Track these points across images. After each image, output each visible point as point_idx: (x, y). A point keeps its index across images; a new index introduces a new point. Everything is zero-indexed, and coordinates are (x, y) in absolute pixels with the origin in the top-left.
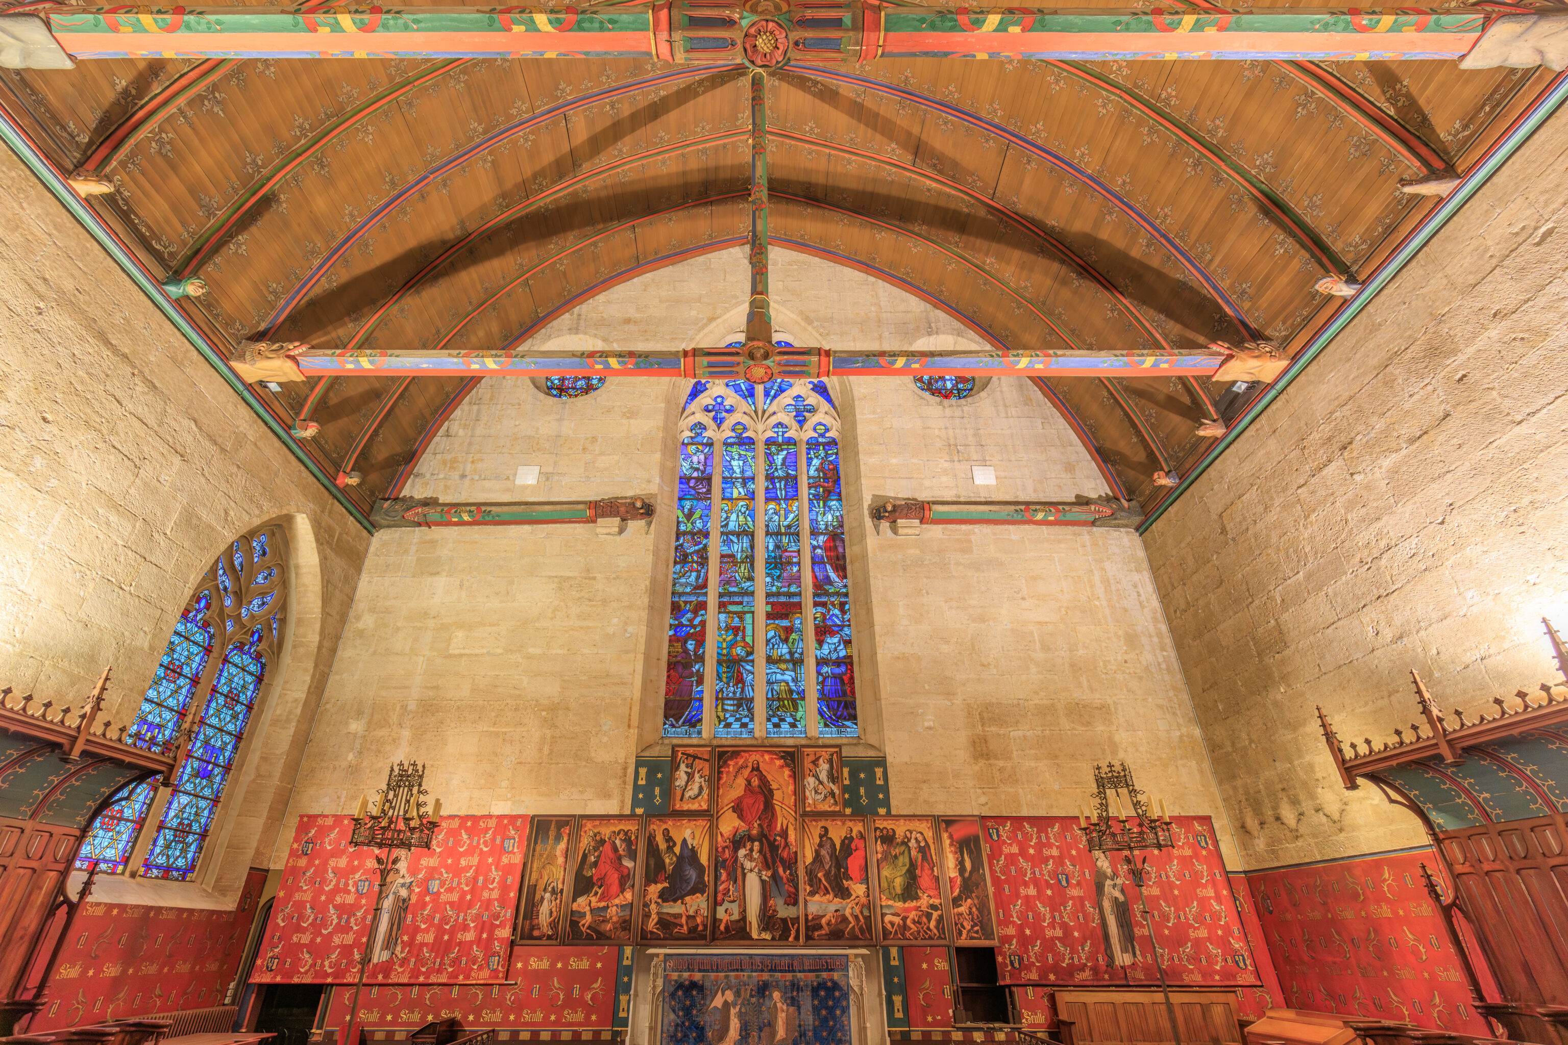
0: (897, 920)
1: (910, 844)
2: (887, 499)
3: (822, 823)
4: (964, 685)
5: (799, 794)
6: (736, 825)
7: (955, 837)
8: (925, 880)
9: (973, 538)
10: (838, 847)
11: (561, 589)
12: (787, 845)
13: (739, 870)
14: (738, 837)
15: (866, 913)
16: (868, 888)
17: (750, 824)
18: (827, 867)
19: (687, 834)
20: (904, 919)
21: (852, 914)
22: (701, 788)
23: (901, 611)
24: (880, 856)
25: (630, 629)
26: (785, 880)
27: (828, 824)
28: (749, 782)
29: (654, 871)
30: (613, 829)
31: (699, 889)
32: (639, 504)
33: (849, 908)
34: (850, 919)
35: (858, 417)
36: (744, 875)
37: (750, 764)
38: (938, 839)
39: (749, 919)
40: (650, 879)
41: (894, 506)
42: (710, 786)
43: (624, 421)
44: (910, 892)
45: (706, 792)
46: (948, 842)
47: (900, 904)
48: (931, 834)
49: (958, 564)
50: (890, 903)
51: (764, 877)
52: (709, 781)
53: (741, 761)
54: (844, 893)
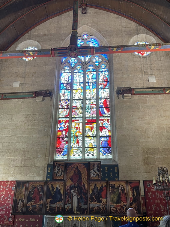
0: (114, 209)
1: (119, 189)
2: (121, 88)
3: (95, 183)
4: (142, 143)
5: (89, 175)
6: (71, 183)
7: (132, 186)
8: (123, 198)
9: (147, 99)
10: (99, 189)
11: (26, 118)
12: (85, 189)
13: (72, 195)
14: (71, 186)
15: (106, 207)
16: (107, 200)
17: (75, 183)
18: (96, 195)
19: (58, 186)
20: (116, 209)
21: (102, 207)
22: (61, 173)
23: (124, 122)
24: (110, 192)
25: (46, 129)
26: (84, 198)
27: (96, 183)
28: (75, 172)
29: (49, 196)
30: (37, 184)
31: (61, 200)
32: (48, 92)
33: (101, 206)
34: (102, 208)
35: (114, 62)
36: (73, 197)
37: (75, 167)
38: (127, 187)
39: (74, 208)
40: (47, 198)
41: (123, 90)
42: (64, 173)
43: (44, 67)
44: (118, 201)
45: (63, 174)
46: (130, 188)
47: (115, 205)
48: (125, 186)
49: (142, 107)
50: (113, 204)
51: (78, 197)
52: (64, 172)
53: (73, 166)
54: (100, 202)
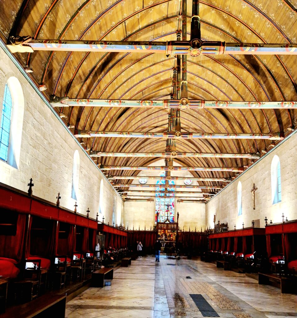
10: (170, 235)
11: (145, 209)
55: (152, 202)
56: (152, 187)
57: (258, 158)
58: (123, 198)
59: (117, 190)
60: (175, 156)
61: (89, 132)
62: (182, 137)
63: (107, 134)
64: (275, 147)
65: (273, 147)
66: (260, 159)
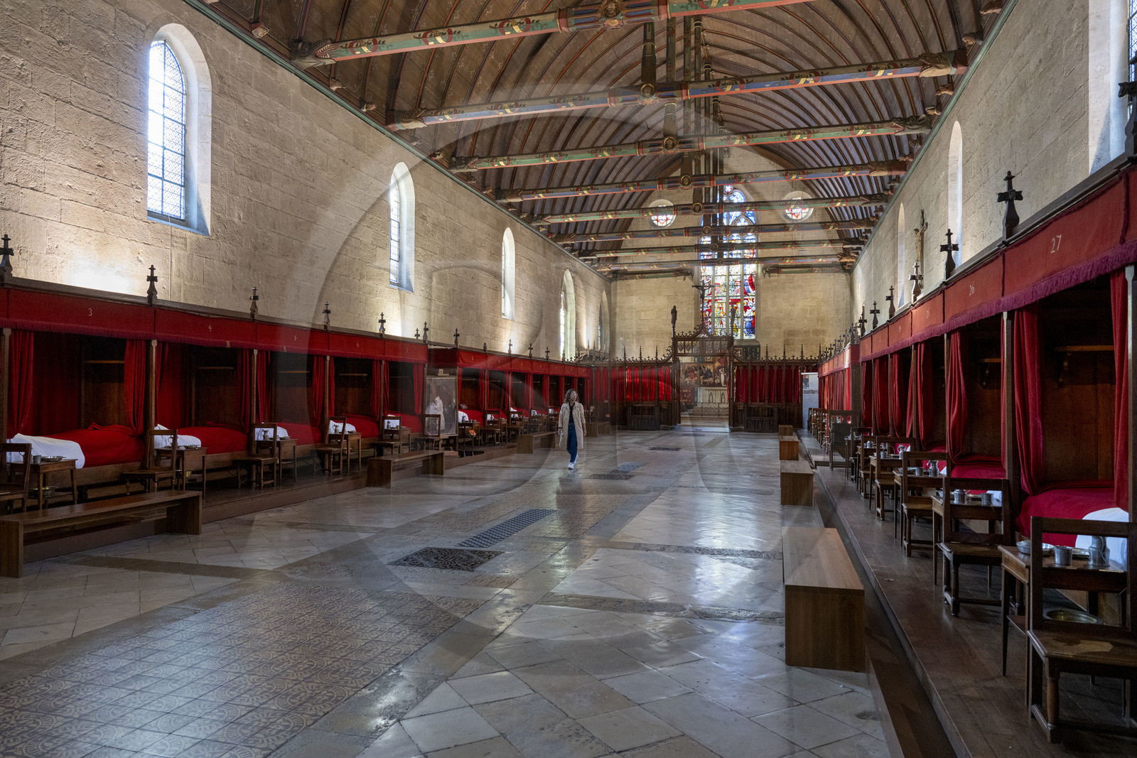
4: (785, 325)
6: (719, 364)
14: (719, 367)
17: (722, 364)
23: (769, 303)
29: (701, 373)
30: (692, 365)
31: (711, 377)
36: (721, 374)
40: (701, 375)
41: (769, 270)
49: (788, 288)
51: (725, 375)
55: (687, 278)
56: (662, 236)
57: (925, 131)
58: (601, 273)
59: (572, 251)
60: (675, 149)
61: (419, 112)
62: (659, 96)
63: (462, 112)
64: (954, 95)
65: (951, 97)
66: (930, 133)
